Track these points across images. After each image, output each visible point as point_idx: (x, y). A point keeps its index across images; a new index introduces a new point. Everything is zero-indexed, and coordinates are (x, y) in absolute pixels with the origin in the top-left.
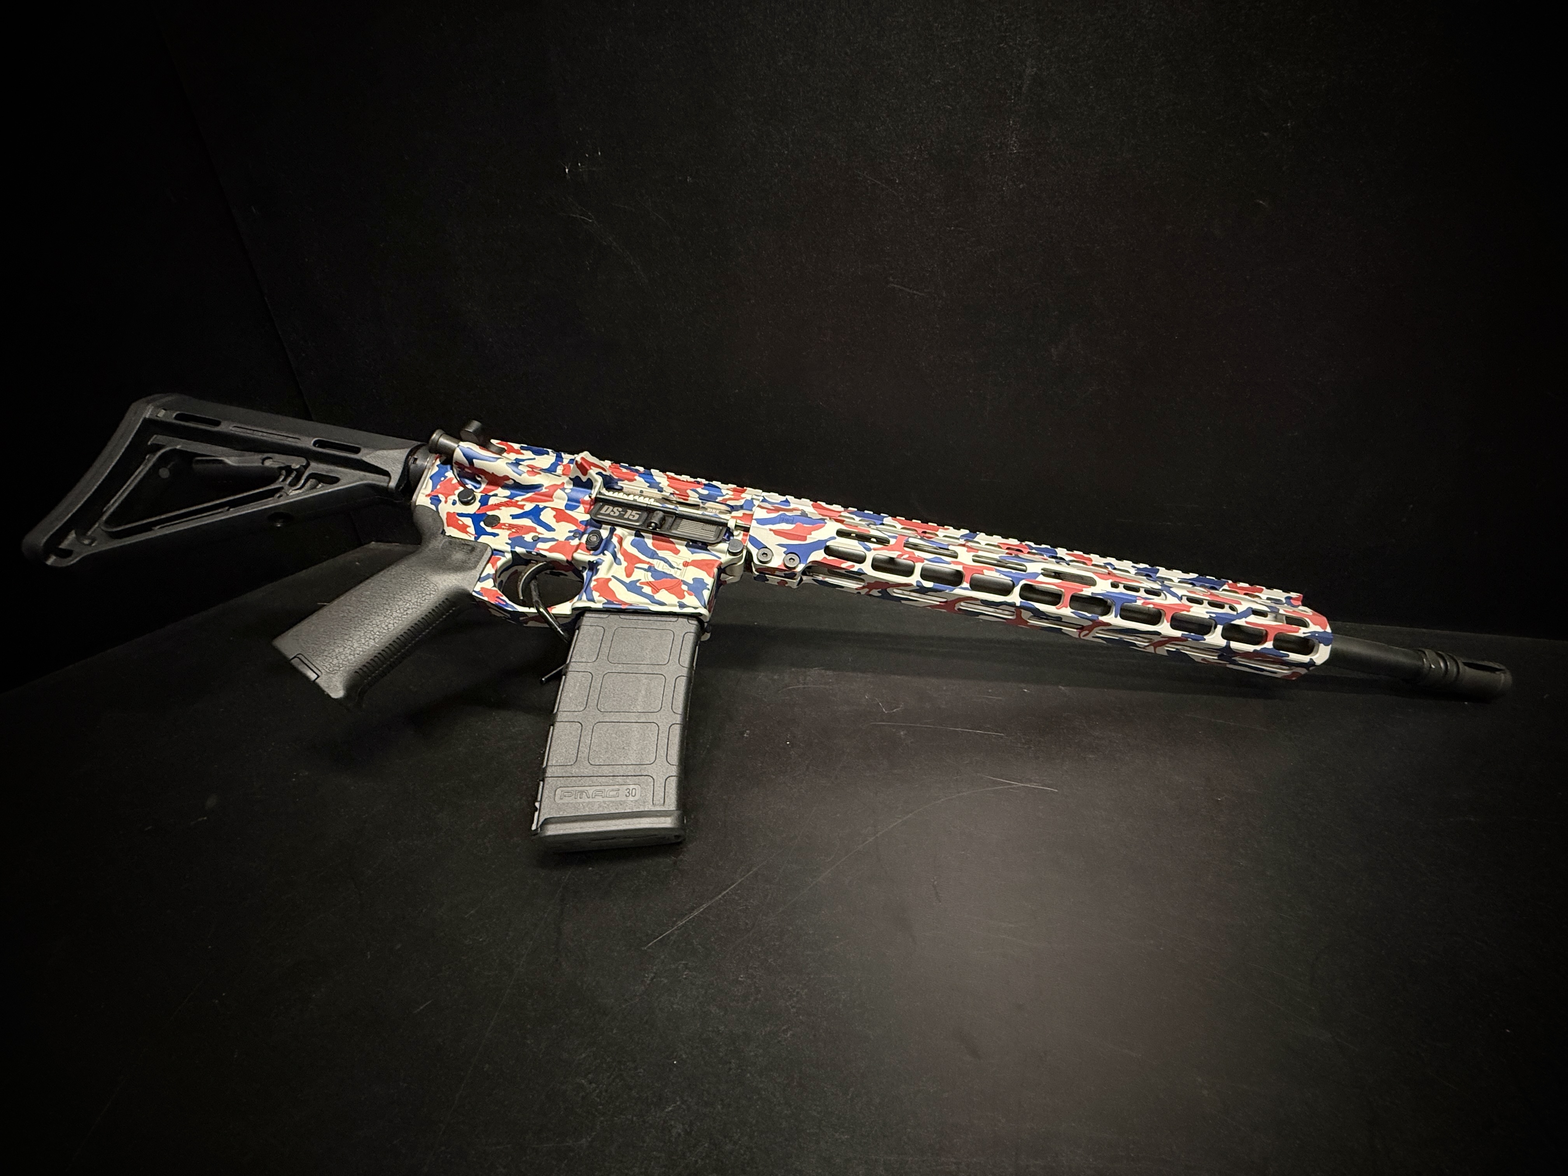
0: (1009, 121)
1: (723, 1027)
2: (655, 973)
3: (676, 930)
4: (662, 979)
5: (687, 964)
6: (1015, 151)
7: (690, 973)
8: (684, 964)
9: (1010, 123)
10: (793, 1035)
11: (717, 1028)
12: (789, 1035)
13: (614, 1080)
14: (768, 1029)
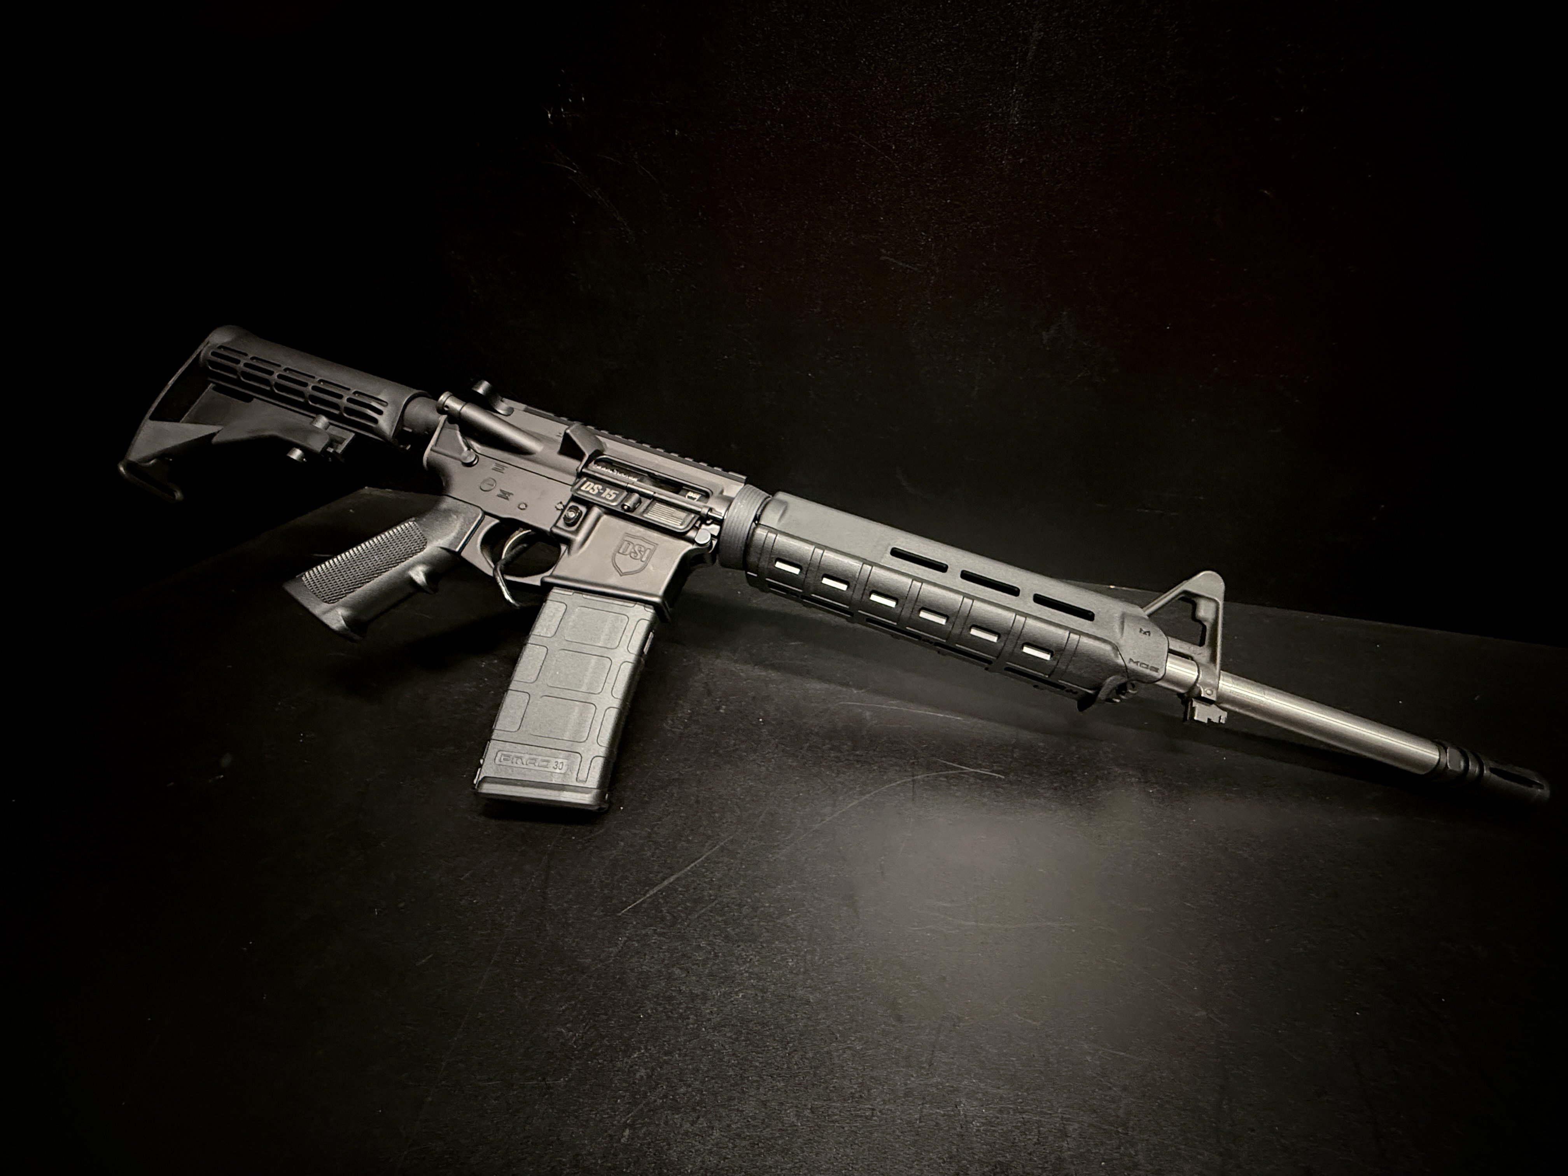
0: (1013, 89)
1: (684, 987)
2: (628, 937)
3: (648, 898)
4: (634, 943)
5: (656, 930)
6: (1017, 123)
7: (659, 939)
8: (653, 930)
9: (1013, 92)
10: (743, 997)
11: (679, 987)
12: (740, 996)
13: (588, 1030)
14: (723, 990)
